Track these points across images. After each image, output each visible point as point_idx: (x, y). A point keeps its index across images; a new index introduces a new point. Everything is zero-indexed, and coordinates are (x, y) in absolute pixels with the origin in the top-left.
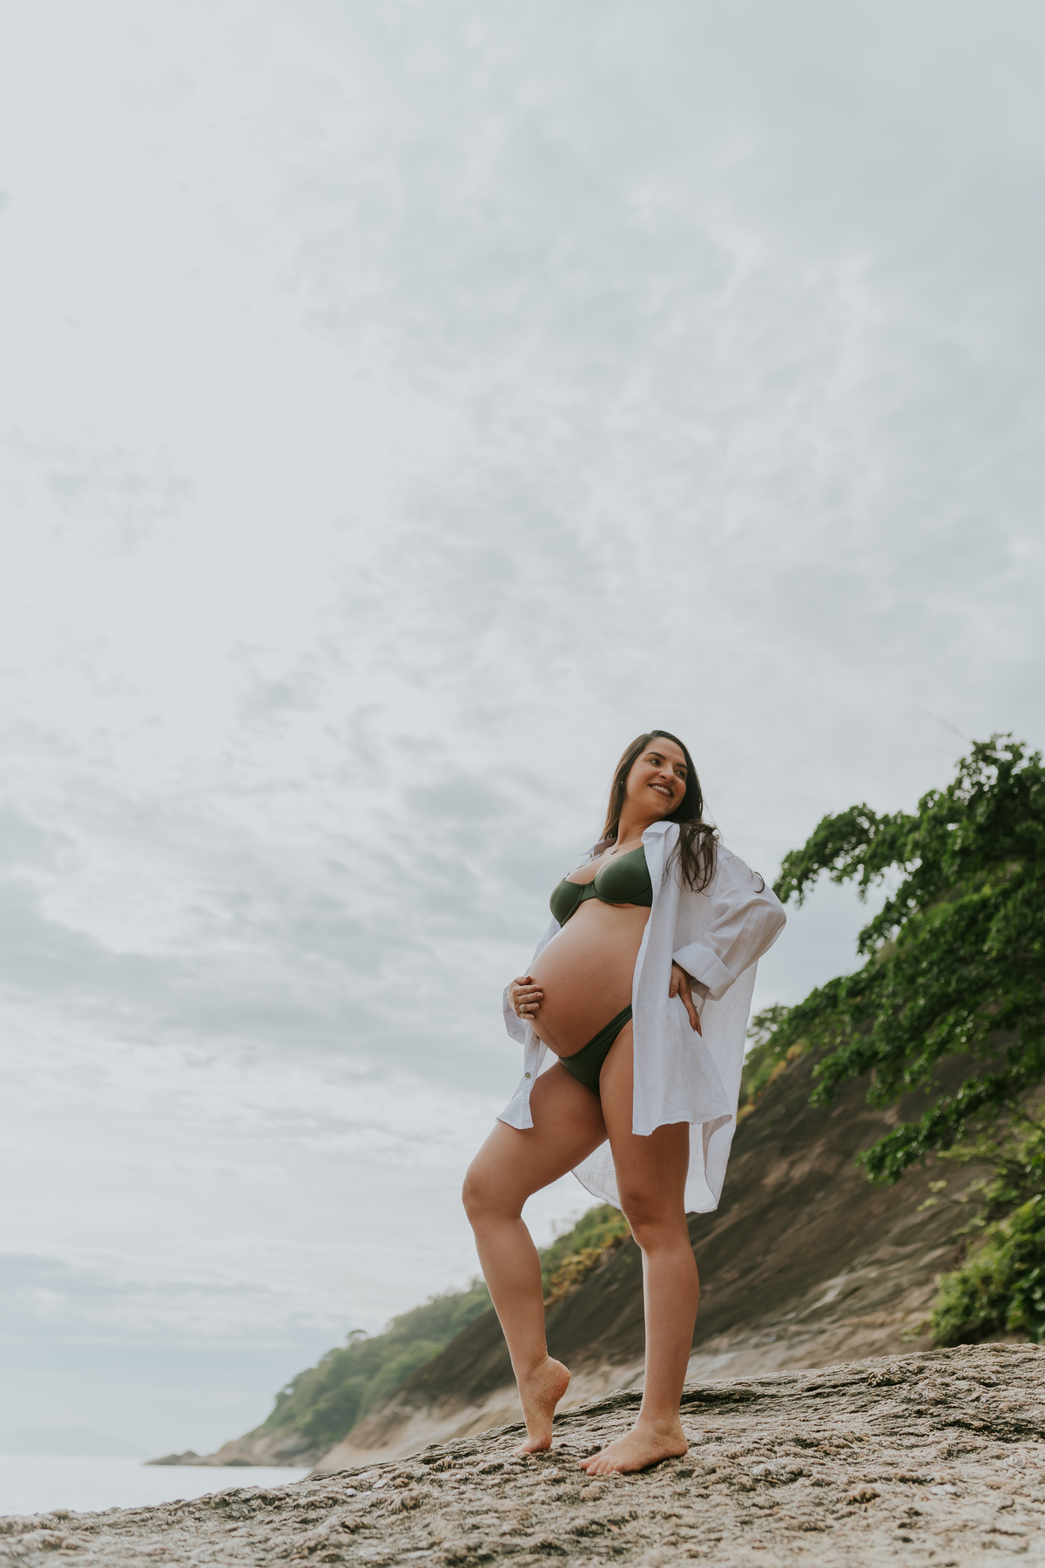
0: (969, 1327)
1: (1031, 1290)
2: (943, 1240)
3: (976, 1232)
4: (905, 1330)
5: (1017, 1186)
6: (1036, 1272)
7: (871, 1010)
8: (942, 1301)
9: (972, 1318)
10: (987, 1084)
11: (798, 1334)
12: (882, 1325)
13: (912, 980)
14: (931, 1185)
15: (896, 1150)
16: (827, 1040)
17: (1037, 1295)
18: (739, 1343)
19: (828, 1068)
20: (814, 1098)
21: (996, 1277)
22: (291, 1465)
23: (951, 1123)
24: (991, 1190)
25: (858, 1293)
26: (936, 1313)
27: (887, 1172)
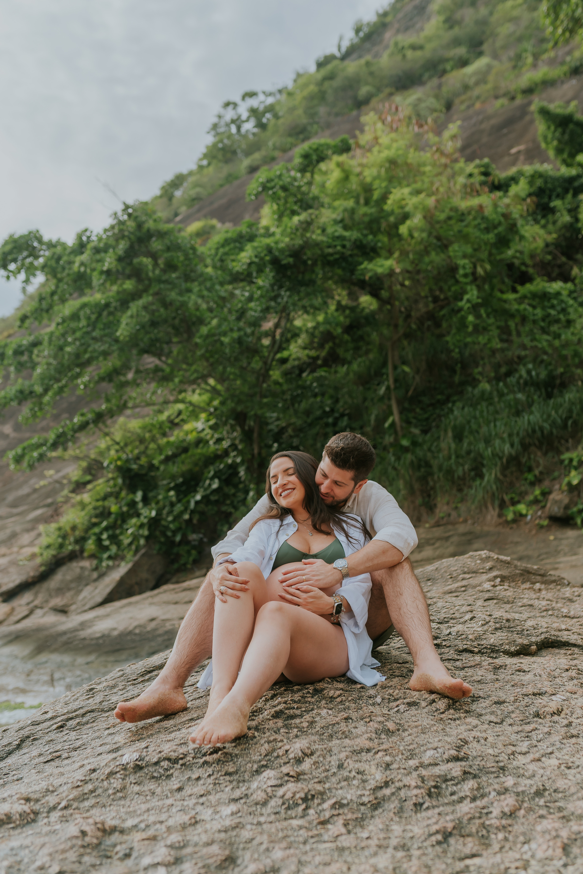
0: (61, 555)
1: (101, 533)
2: (41, 504)
3: (65, 500)
4: (19, 558)
5: (90, 474)
8: (44, 541)
9: (64, 550)
10: (92, 414)
12: (4, 555)
14: (46, 472)
17: (105, 536)
21: (80, 526)
23: (68, 436)
24: (76, 476)
26: (41, 548)
27: (25, 464)
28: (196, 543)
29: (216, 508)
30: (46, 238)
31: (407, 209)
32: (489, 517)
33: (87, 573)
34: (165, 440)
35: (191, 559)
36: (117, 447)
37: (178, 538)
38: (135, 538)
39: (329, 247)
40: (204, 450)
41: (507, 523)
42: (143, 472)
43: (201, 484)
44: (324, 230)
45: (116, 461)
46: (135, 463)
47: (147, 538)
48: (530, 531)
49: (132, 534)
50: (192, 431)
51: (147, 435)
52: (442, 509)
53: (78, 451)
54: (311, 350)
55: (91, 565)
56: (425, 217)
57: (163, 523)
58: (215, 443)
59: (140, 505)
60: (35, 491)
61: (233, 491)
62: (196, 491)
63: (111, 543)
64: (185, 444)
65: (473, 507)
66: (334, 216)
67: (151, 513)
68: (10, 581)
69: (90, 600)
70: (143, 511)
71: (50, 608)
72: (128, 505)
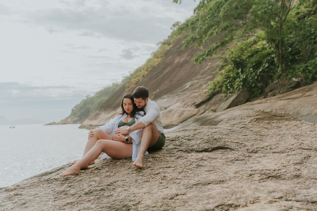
0: (214, 92)
1: (227, 84)
2: (211, 74)
3: (217, 73)
4: (202, 93)
5: (226, 63)
6: (228, 81)
7: (195, 28)
8: (209, 87)
9: (215, 90)
10: (220, 43)
11: (181, 94)
12: (197, 92)
13: (204, 21)
14: (208, 64)
15: (200, 58)
16: (186, 34)
17: (228, 85)
18: (169, 97)
19: (186, 41)
20: (183, 48)
21: (220, 82)
22: (77, 123)
23: (212, 52)
24: (221, 64)
25: (193, 86)
26: (208, 90)
27: (198, 62)
28: (261, 87)
29: (267, 74)
33: (223, 98)
34: (251, 49)
35: (258, 93)
37: (253, 85)
38: (239, 85)
40: (265, 52)
42: (241, 62)
43: (262, 65)
45: (232, 58)
46: (238, 59)
47: (243, 86)
49: (237, 84)
50: (261, 45)
51: (244, 48)
54: (309, 8)
55: (224, 95)
57: (248, 80)
58: (269, 49)
59: (240, 74)
61: (274, 67)
62: (260, 68)
63: (231, 88)
67: (244, 76)
68: (198, 101)
69: (223, 107)
70: (241, 76)
71: (211, 110)
72: (236, 74)
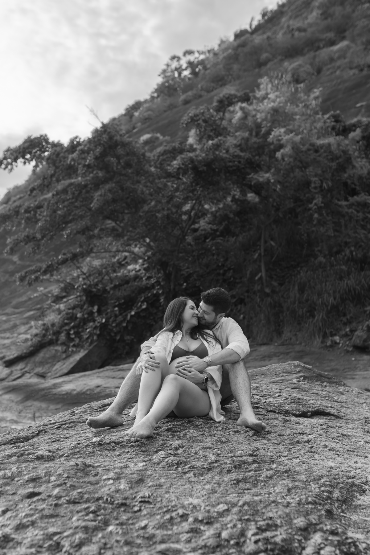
0: (44, 342)
1: (70, 330)
2: (34, 308)
4: (18, 341)
5: (66, 292)
6: (73, 324)
8: (34, 331)
9: (45, 338)
12: (8, 338)
14: (38, 288)
16: (9, 228)
17: (72, 332)
21: (57, 324)
23: (54, 267)
24: (57, 292)
26: (31, 336)
27: (26, 283)
28: (129, 342)
29: (143, 321)
30: (51, 140)
31: (282, 142)
32: (316, 343)
33: (59, 354)
34: (115, 274)
35: (125, 351)
36: (84, 276)
37: (118, 338)
38: (91, 334)
39: (230, 162)
40: (139, 284)
41: (327, 347)
42: (100, 294)
43: (135, 305)
44: (227, 151)
45: (83, 285)
46: (95, 288)
47: (99, 336)
48: (340, 353)
49: (89, 332)
50: (132, 271)
51: (104, 270)
52: (287, 334)
53: (59, 277)
54: (213, 225)
55: (62, 349)
56: (293, 148)
57: (109, 327)
58: (146, 279)
59: (96, 314)
60: (30, 299)
61: (155, 311)
62: (132, 309)
63: (75, 337)
64: (127, 278)
65: (306, 335)
66: (235, 142)
67: (102, 320)
68: (12, 354)
69: (60, 371)
70: (97, 319)
71: (35, 374)
72: (88, 314)
